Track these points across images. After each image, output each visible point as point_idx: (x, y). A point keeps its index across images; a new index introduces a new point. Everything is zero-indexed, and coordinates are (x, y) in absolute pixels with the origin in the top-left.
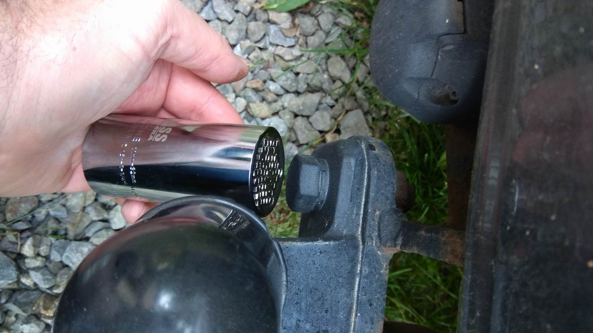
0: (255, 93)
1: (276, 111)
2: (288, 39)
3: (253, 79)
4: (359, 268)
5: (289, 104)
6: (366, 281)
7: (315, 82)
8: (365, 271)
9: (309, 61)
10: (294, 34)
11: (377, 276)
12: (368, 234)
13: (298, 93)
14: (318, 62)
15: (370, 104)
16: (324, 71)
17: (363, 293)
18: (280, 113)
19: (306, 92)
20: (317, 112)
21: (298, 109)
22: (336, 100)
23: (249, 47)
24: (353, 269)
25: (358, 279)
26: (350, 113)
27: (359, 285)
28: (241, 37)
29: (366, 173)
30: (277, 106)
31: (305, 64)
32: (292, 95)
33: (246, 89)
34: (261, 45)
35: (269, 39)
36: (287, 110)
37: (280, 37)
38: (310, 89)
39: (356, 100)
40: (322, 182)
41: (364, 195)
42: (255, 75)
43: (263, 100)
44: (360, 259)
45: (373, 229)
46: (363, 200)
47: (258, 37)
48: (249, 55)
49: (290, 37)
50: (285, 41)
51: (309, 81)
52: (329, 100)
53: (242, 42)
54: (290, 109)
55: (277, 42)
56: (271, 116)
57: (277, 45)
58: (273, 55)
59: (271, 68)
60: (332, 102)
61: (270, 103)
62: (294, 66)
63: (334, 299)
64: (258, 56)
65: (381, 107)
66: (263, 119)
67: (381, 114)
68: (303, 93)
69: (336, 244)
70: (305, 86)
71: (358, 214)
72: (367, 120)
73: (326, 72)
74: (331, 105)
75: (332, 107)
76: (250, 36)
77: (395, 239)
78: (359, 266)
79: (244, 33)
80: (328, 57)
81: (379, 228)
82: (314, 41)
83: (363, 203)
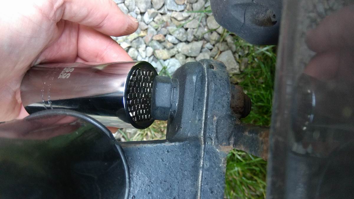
0: (158, 43)
1: (174, 55)
2: (179, 6)
3: (157, 34)
4: (202, 163)
5: (181, 49)
6: (207, 173)
7: (199, 34)
8: (207, 165)
9: (194, 20)
10: (183, 3)
11: (217, 169)
12: (208, 136)
13: (187, 42)
14: (200, 20)
15: (237, 46)
16: (204, 26)
17: (205, 183)
18: (176, 56)
19: (193, 41)
20: (201, 54)
21: (187, 53)
22: (214, 45)
23: (154, 13)
24: (196, 164)
25: (201, 172)
26: (223, 53)
27: (202, 177)
28: (148, 7)
29: (206, 87)
30: (174, 51)
31: (192, 22)
32: (184, 43)
33: (153, 41)
34: (161, 11)
35: (167, 7)
36: (180, 54)
37: (174, 5)
38: (196, 39)
39: (227, 44)
40: (173, 96)
41: (205, 105)
42: (159, 31)
43: (165, 48)
44: (203, 156)
45: (212, 131)
46: (205, 108)
47: (159, 6)
48: (154, 18)
49: (180, 5)
50: (178, 7)
51: (194, 33)
52: (208, 45)
53: (148, 10)
54: (183, 53)
55: (173, 8)
56: (170, 58)
57: (172, 11)
58: (170, 17)
59: (169, 26)
60: (211, 47)
61: (168, 50)
62: (184, 24)
63: (180, 188)
64: (160, 19)
65: (244, 48)
66: (165, 60)
67: (245, 52)
68: (192, 41)
69: (180, 145)
70: (192, 37)
71: (200, 120)
72: (235, 57)
73: (206, 27)
74: (210, 48)
75: (211, 50)
76: (154, 5)
77: (229, 139)
78: (202, 161)
79: (150, 4)
80: (207, 16)
81: (217, 130)
82: (197, 6)
83: (204, 111)
